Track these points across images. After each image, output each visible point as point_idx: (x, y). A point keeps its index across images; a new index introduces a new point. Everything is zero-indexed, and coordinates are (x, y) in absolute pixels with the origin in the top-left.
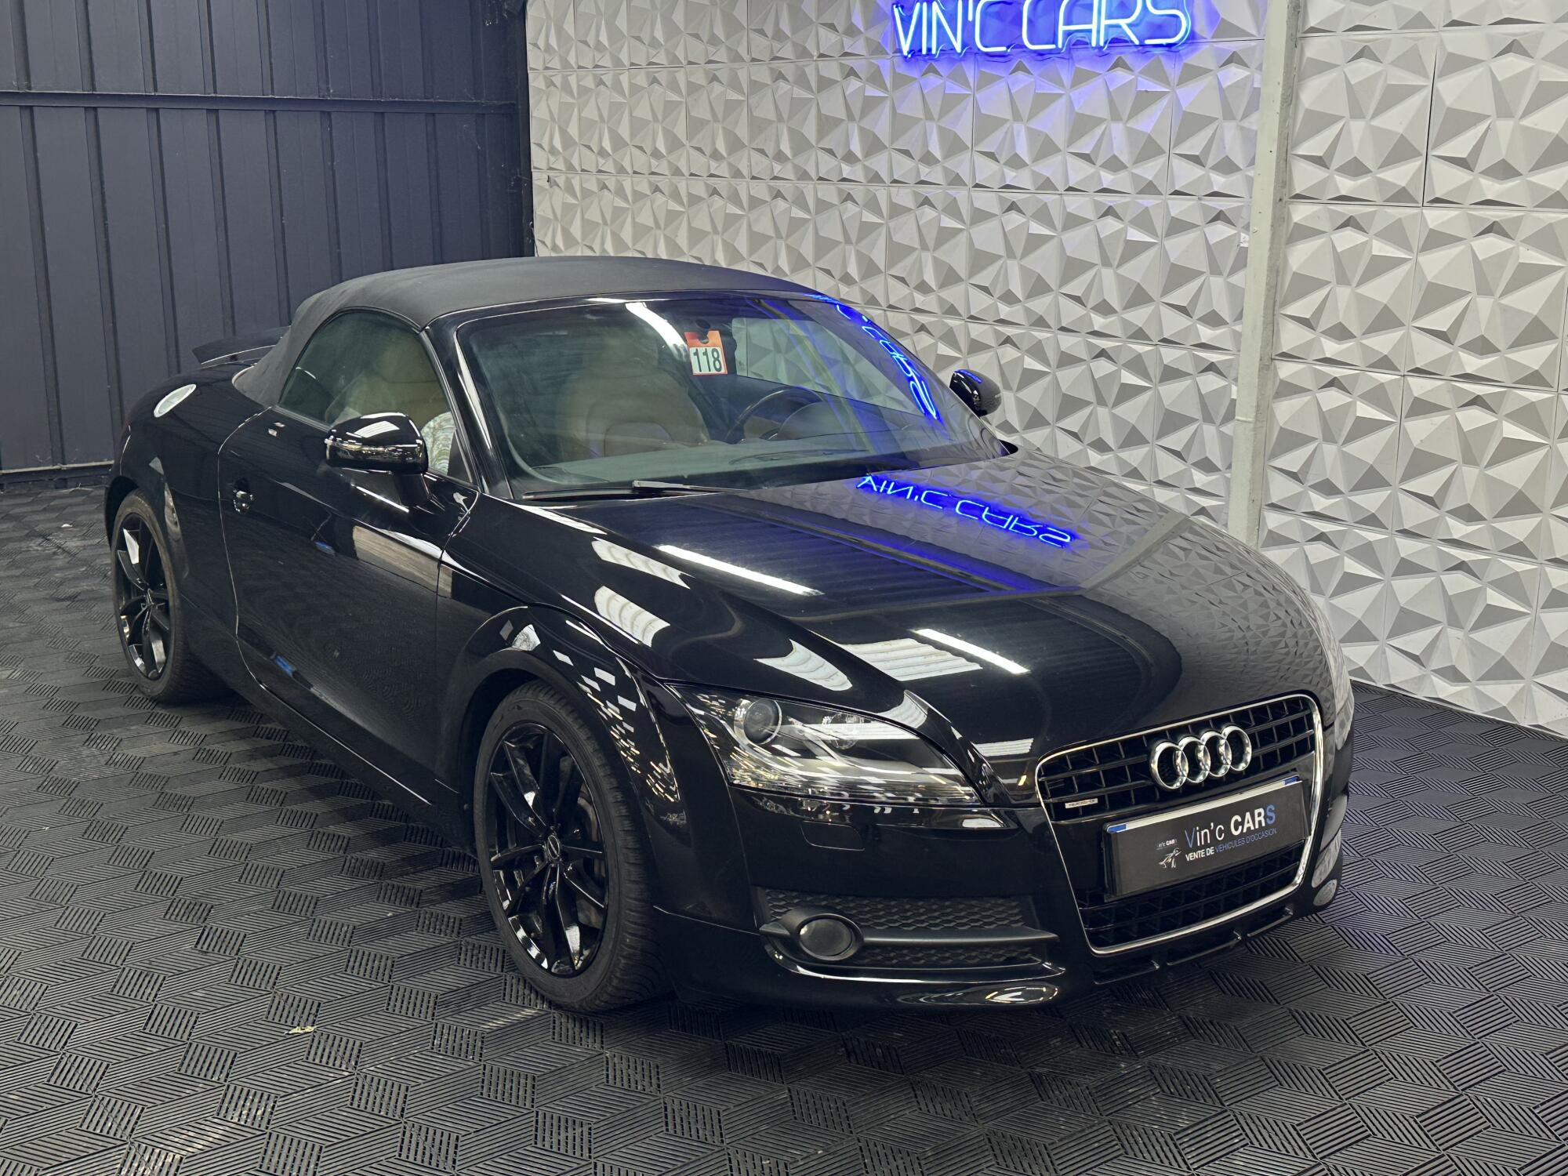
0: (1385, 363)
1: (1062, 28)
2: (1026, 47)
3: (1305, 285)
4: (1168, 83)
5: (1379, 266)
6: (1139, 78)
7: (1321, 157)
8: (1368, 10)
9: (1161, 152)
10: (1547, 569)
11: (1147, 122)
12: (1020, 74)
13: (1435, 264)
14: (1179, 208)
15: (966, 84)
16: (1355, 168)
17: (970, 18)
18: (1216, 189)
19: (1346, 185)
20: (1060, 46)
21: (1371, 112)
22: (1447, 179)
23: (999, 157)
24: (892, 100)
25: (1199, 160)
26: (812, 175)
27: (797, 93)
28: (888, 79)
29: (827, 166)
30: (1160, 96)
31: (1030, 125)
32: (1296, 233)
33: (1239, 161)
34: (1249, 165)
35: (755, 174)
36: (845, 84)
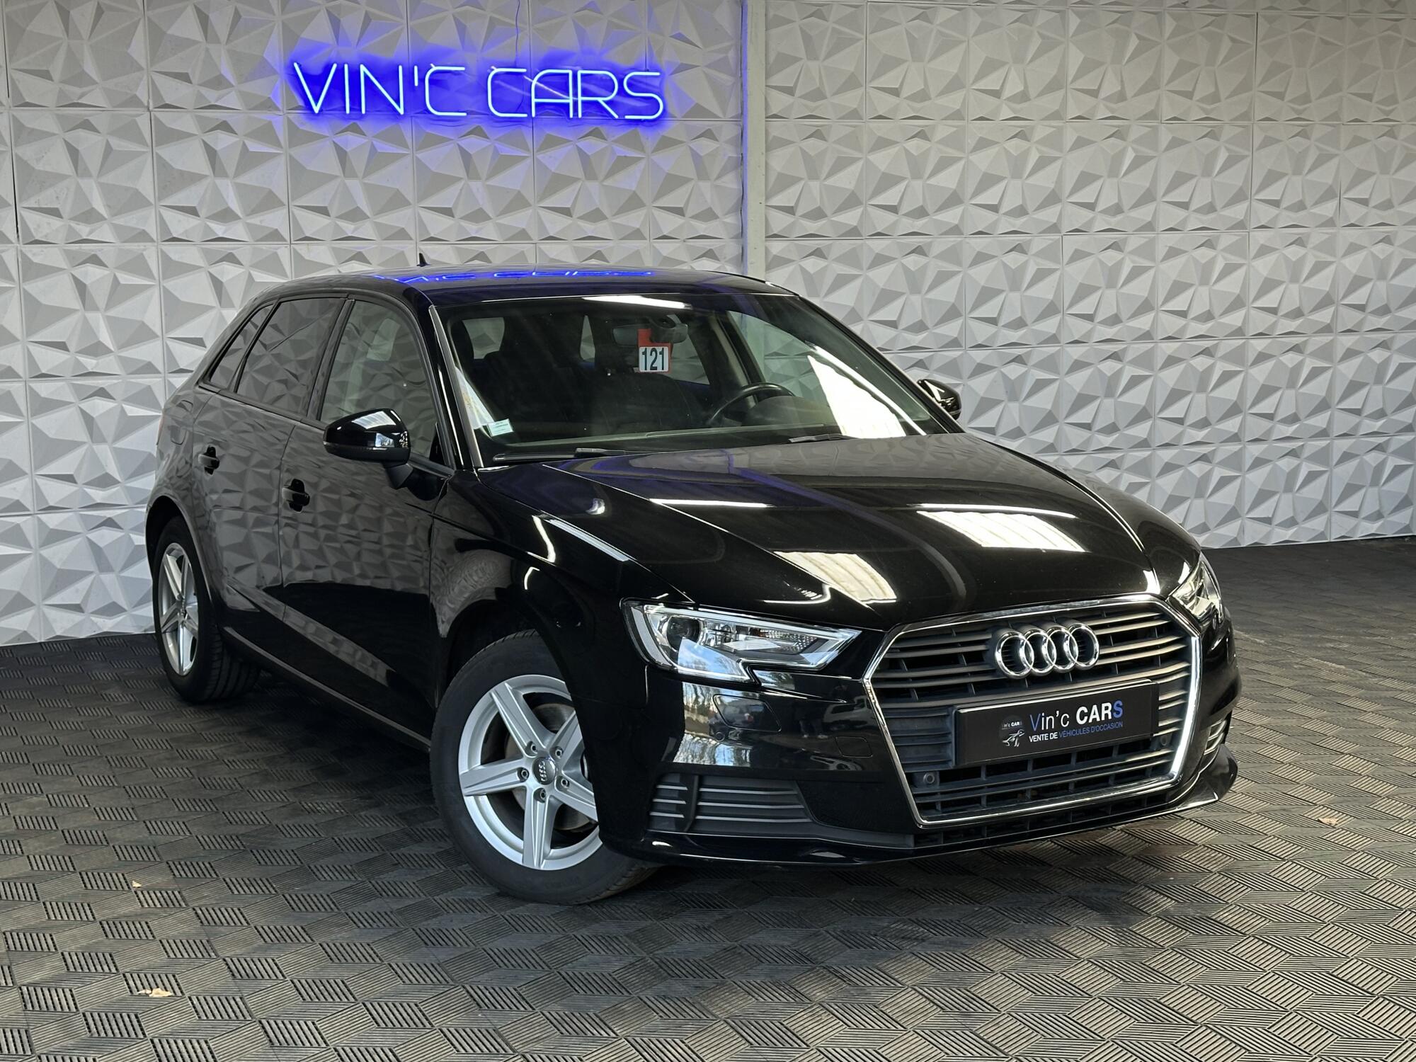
1: (534, 100)
2: (493, 114)
4: (643, 150)
5: (842, 280)
6: (617, 147)
7: (792, 207)
8: (814, 105)
9: (643, 204)
11: (628, 181)
12: (473, 138)
15: (405, 146)
16: (817, 214)
17: (416, 83)
18: (702, 233)
19: (812, 227)
20: (533, 115)
21: (824, 176)
22: (883, 220)
23: (454, 211)
24: (290, 156)
25: (679, 211)
26: (154, 236)
27: (117, 144)
28: (282, 135)
29: (180, 224)
30: (636, 160)
31: (488, 183)
32: (774, 263)
33: (718, 211)
34: (726, 214)
35: (38, 238)
36: (209, 138)
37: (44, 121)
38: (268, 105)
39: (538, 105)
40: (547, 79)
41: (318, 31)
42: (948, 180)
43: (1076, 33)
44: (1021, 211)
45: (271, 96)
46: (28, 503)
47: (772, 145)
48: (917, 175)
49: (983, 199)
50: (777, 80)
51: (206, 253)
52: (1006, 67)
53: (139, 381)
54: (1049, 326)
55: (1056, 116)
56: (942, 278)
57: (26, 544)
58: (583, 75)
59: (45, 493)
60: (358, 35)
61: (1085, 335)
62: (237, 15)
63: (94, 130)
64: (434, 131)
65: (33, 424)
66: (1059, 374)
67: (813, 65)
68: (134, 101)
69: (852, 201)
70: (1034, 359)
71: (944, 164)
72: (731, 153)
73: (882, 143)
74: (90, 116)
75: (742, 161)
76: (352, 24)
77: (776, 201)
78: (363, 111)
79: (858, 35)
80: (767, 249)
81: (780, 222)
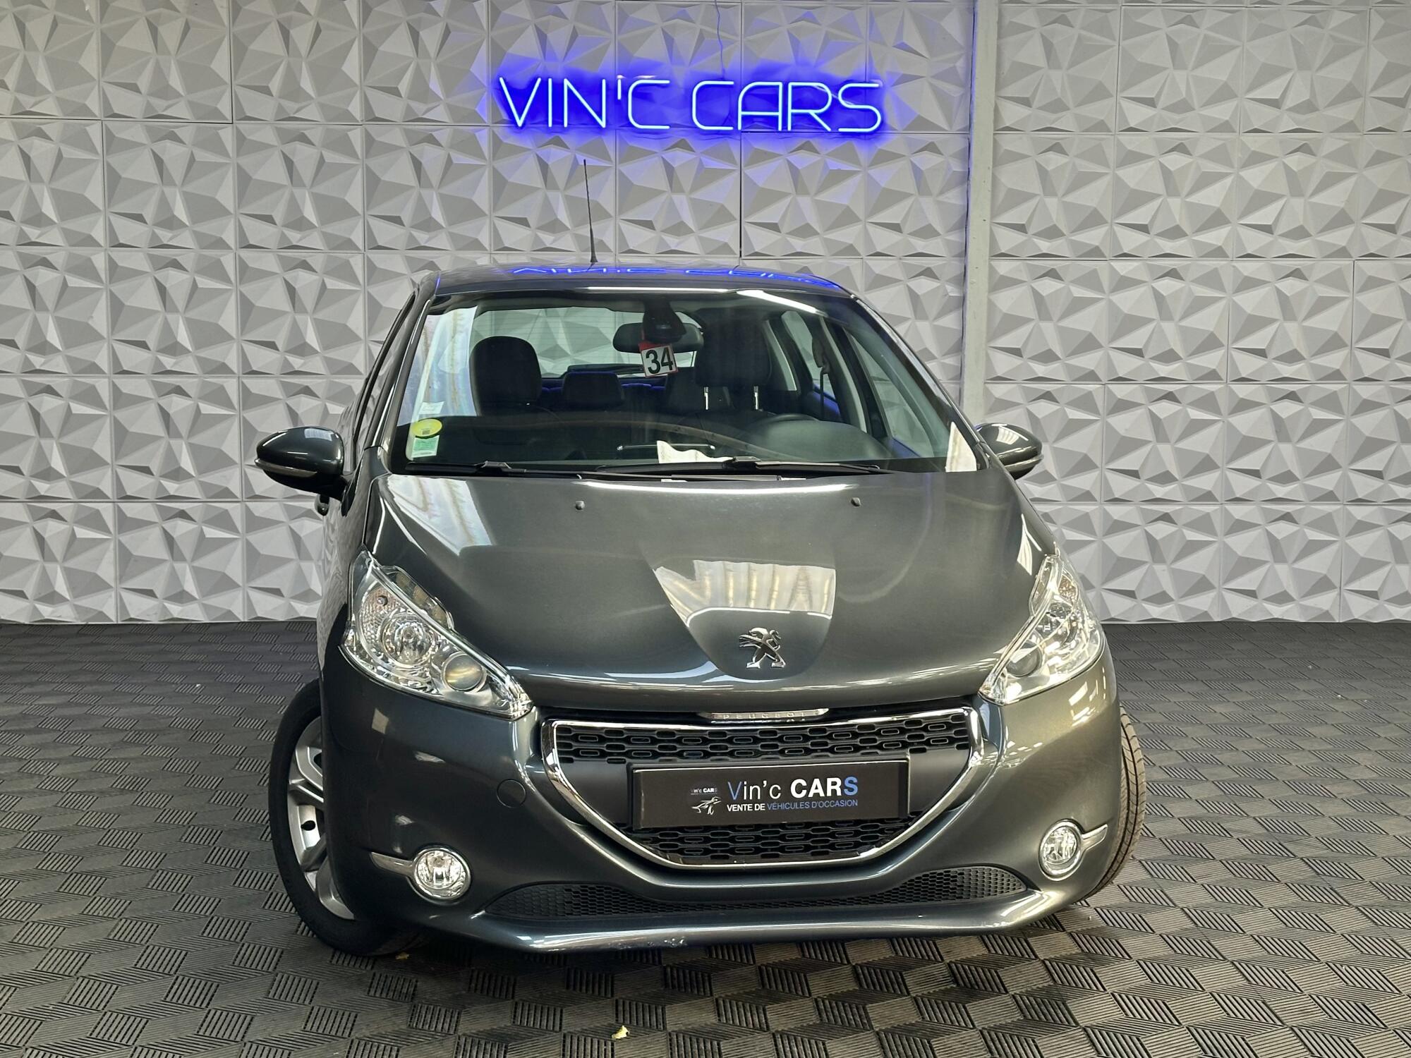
0: (1091, 376)
1: (741, 113)
2: (696, 127)
3: (1012, 322)
4: (859, 164)
5: (1077, 305)
6: (830, 161)
7: (1023, 225)
8: (1054, 116)
9: (856, 220)
10: (1227, 507)
11: (841, 195)
12: (678, 151)
13: (1127, 301)
14: (879, 266)
15: (608, 159)
16: (1052, 233)
17: (619, 97)
18: (920, 251)
19: (1044, 246)
20: (740, 127)
21: (1060, 193)
22: (1130, 241)
23: (655, 225)
24: (494, 168)
25: (896, 228)
26: (360, 244)
27: (330, 157)
28: (486, 147)
29: (386, 234)
30: (851, 174)
31: (695, 196)
32: (1000, 283)
33: (938, 228)
34: (948, 231)
35: (252, 242)
36: (416, 150)
37: (266, 135)
38: (474, 117)
39: (744, 118)
40: (755, 92)
41: (525, 47)
42: (1212, 197)
43: (1381, 35)
44: (1299, 233)
45: (477, 109)
46: (237, 491)
47: (1000, 158)
48: (1172, 190)
49: (1254, 219)
50: (1010, 91)
51: (410, 261)
52: (1288, 76)
53: (342, 381)
54: (1334, 360)
55: (1350, 127)
56: (1199, 304)
57: (231, 527)
58: (794, 88)
59: (252, 482)
60: (565, 51)
61: (1378, 372)
62: (447, 32)
63: (309, 142)
64: (636, 144)
65: (244, 418)
66: (1343, 414)
67: (1057, 77)
68: (347, 116)
69: (1093, 219)
70: (1312, 397)
71: (1206, 180)
72: (957, 167)
73: (1132, 158)
74: (305, 130)
75: (967, 176)
76: (559, 38)
77: (1006, 218)
78: (566, 124)
79: (1109, 42)
80: (991, 267)
81: (1008, 240)
